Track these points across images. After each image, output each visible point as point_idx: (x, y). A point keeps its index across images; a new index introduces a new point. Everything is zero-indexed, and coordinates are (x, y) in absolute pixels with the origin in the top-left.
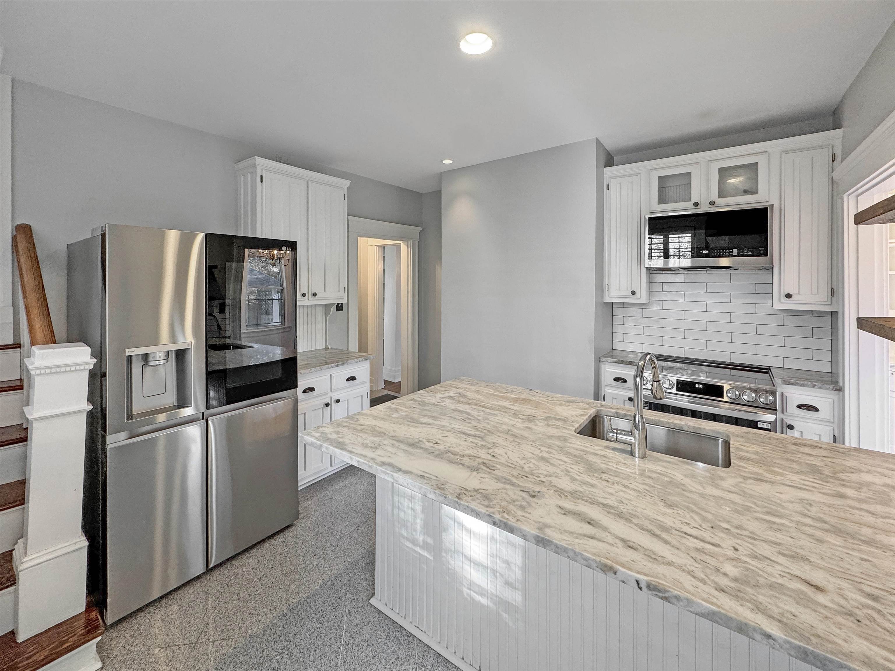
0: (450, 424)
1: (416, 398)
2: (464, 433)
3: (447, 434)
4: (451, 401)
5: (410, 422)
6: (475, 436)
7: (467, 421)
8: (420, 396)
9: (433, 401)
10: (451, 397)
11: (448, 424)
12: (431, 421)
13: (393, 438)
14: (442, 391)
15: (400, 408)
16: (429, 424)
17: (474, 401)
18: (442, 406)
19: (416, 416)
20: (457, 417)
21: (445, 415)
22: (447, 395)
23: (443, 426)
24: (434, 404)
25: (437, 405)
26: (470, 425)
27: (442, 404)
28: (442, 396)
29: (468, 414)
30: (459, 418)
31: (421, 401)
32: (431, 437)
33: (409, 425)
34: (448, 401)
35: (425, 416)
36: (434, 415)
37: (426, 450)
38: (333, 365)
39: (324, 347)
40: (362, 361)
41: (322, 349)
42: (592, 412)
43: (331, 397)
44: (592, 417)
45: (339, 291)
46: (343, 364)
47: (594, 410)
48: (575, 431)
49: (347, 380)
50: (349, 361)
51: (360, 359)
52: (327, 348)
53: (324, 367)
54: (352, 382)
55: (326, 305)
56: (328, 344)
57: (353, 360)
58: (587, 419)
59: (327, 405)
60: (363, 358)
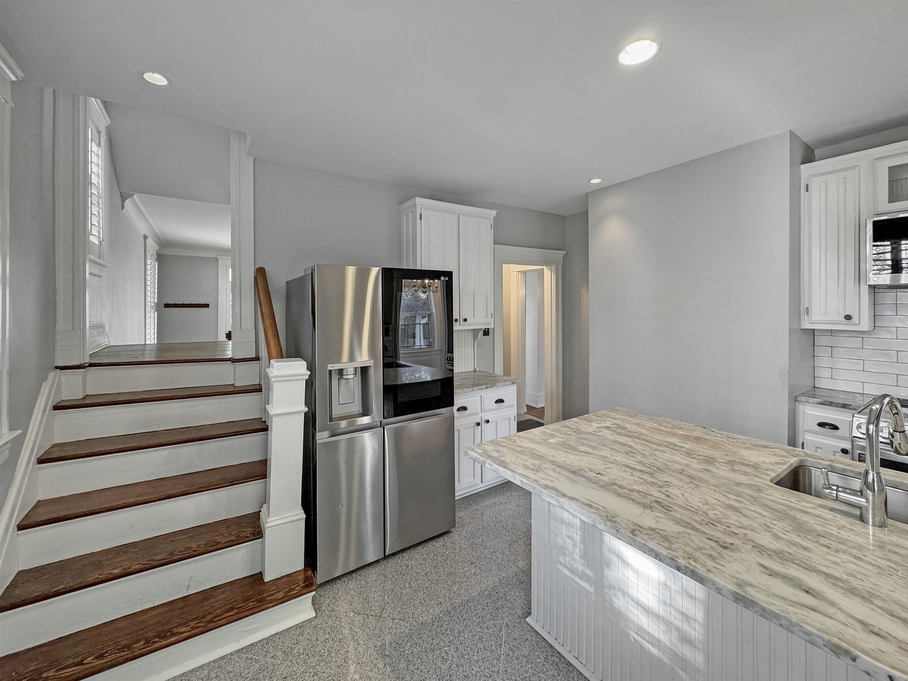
0: (612, 455)
1: (570, 426)
2: (629, 467)
3: (610, 465)
4: (610, 432)
5: (568, 448)
6: (642, 471)
7: (631, 454)
8: (574, 424)
9: (589, 430)
10: (608, 427)
11: (609, 456)
12: (590, 450)
13: (553, 463)
14: (598, 420)
15: (555, 433)
16: (588, 453)
17: (636, 434)
18: (600, 436)
19: (573, 444)
20: (618, 449)
21: (604, 445)
22: (603, 425)
23: (605, 457)
24: (590, 433)
25: (594, 434)
26: (634, 459)
27: (600, 434)
28: (598, 425)
29: (631, 447)
30: (621, 450)
31: (577, 429)
32: (593, 467)
33: (567, 452)
34: (605, 431)
35: (583, 445)
36: (592, 444)
37: (589, 479)
38: (483, 387)
39: (473, 370)
40: (510, 384)
41: (471, 372)
42: (793, 461)
43: (481, 417)
44: (794, 467)
45: (487, 316)
46: (492, 387)
47: (797, 459)
48: (771, 481)
49: (496, 402)
50: (497, 384)
51: (507, 383)
52: (475, 371)
53: (475, 388)
54: (500, 404)
55: (474, 330)
56: (476, 367)
57: (501, 384)
58: (786, 469)
59: (478, 424)
60: (510, 382)
